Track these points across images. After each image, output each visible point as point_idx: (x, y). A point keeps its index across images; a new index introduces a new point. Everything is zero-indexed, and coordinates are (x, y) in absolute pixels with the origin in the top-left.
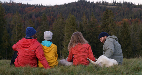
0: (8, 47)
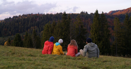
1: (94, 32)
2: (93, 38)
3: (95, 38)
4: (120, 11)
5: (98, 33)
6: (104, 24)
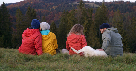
6: (5, 16)
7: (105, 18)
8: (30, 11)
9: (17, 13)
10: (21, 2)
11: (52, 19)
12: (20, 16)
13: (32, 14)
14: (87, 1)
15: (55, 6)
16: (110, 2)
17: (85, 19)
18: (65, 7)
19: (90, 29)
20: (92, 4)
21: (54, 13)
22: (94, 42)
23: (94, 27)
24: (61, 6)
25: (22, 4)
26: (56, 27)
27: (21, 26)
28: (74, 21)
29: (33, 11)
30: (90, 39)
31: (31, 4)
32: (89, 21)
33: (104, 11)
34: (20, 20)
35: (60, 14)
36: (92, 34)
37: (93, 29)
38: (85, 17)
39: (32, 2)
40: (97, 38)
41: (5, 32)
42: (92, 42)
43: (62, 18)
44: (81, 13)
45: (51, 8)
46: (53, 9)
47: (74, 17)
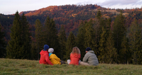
0: (126, 53)
1: (15, 35)
2: (13, 42)
3: (16, 42)
4: (32, 12)
5: (19, 37)
6: (25, 26)
7: (123, 28)
8: (48, 21)
9: (36, 24)
10: (40, 10)
11: (72, 28)
12: (39, 27)
13: (51, 24)
14: (108, 8)
15: (75, 13)
16: (132, 9)
17: (103, 29)
18: (85, 15)
19: (107, 39)
20: (113, 11)
21: (73, 21)
22: (112, 52)
23: (112, 38)
24: (81, 14)
25: (41, 12)
26: (74, 37)
27: (40, 36)
28: (91, 31)
29: (52, 22)
30: (108, 50)
31: (50, 12)
32: (107, 31)
33: (122, 21)
34: (39, 31)
35: (80, 22)
36: (110, 44)
37: (111, 39)
38: (103, 27)
39: (51, 10)
40: (114, 48)
41: (25, 42)
42: (110, 52)
43: (80, 28)
44: (99, 24)
45: (70, 16)
46: (73, 17)
47: (91, 27)
